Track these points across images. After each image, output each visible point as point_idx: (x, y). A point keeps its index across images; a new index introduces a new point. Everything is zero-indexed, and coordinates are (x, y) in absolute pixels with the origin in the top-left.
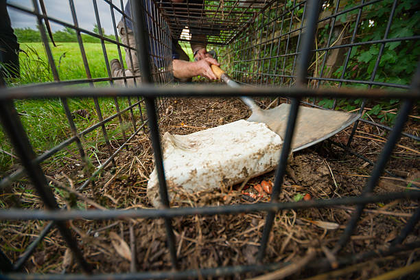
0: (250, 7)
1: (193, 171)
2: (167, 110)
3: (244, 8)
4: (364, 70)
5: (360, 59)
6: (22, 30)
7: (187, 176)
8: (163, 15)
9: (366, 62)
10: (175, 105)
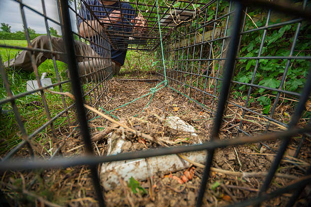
1: (137, 163)
3: (163, 26)
10: (114, 93)
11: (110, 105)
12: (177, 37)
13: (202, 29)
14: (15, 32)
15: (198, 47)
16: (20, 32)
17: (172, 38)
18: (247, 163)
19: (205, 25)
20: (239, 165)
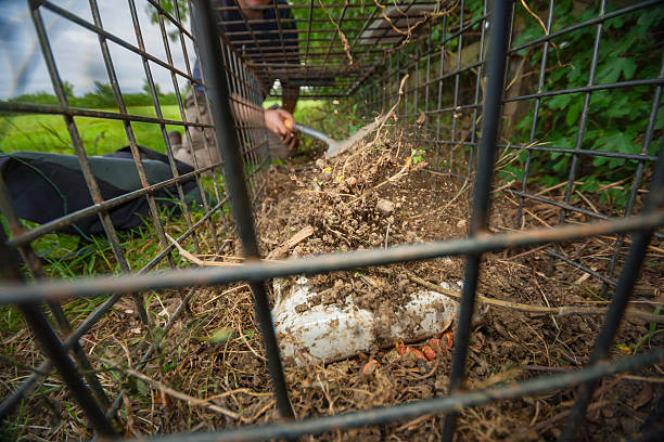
0: (377, 44)
1: (333, 321)
2: (264, 205)
3: (368, 45)
4: (562, 120)
5: (552, 104)
6: (33, 96)
7: (325, 329)
8: (248, 66)
9: (563, 108)
10: (275, 197)
11: (271, 221)
12: (401, 65)
13: (455, 42)
14: (83, 96)
15: (449, 81)
16: (91, 94)
17: (390, 70)
18: (575, 326)
19: (461, 29)
20: (553, 329)
